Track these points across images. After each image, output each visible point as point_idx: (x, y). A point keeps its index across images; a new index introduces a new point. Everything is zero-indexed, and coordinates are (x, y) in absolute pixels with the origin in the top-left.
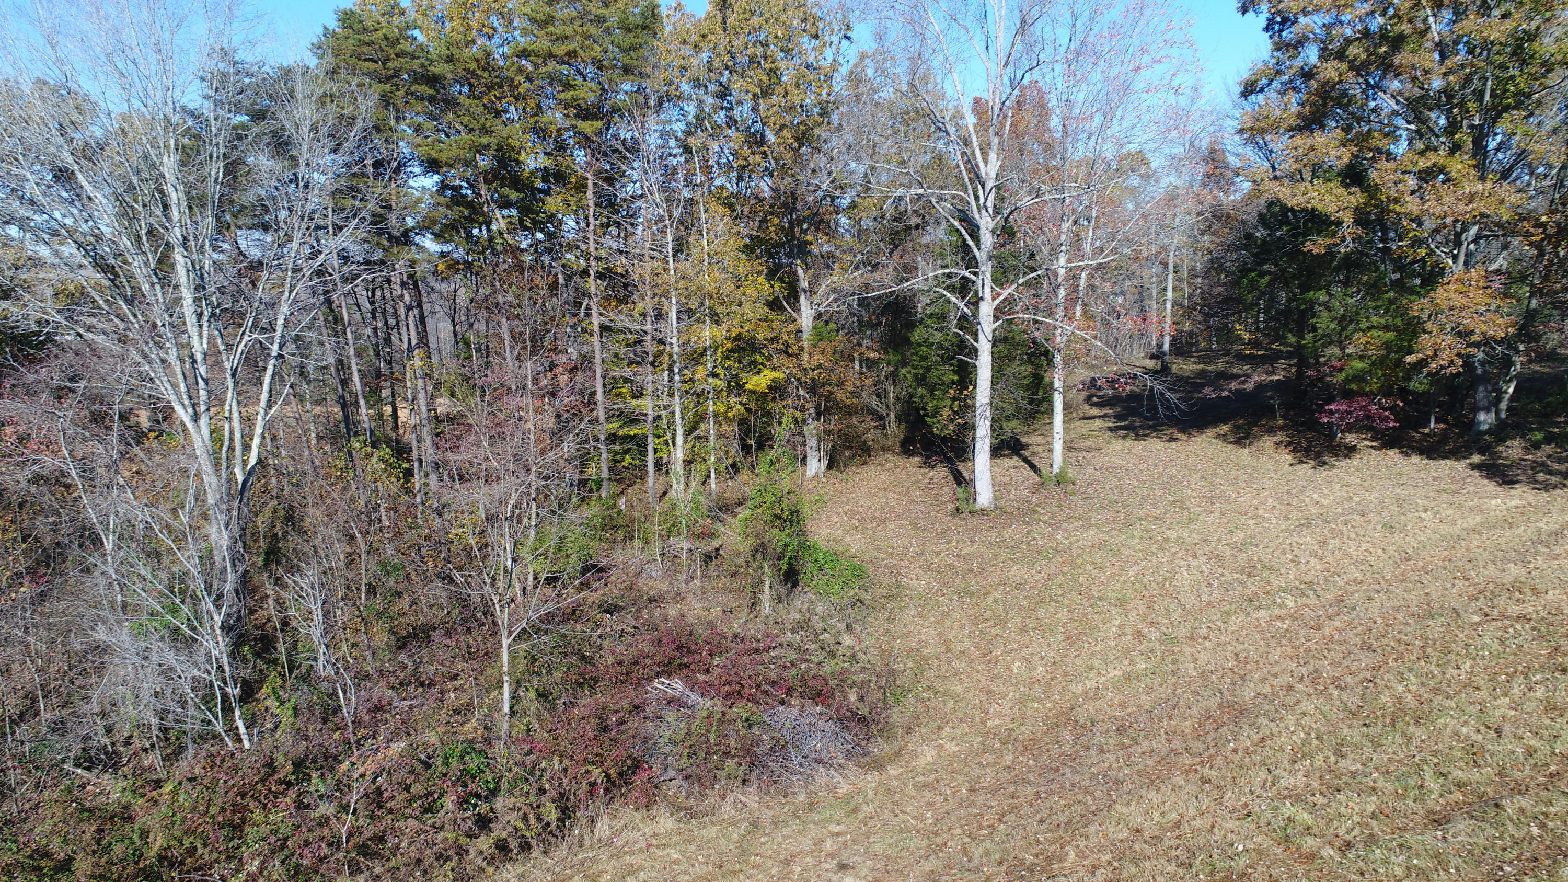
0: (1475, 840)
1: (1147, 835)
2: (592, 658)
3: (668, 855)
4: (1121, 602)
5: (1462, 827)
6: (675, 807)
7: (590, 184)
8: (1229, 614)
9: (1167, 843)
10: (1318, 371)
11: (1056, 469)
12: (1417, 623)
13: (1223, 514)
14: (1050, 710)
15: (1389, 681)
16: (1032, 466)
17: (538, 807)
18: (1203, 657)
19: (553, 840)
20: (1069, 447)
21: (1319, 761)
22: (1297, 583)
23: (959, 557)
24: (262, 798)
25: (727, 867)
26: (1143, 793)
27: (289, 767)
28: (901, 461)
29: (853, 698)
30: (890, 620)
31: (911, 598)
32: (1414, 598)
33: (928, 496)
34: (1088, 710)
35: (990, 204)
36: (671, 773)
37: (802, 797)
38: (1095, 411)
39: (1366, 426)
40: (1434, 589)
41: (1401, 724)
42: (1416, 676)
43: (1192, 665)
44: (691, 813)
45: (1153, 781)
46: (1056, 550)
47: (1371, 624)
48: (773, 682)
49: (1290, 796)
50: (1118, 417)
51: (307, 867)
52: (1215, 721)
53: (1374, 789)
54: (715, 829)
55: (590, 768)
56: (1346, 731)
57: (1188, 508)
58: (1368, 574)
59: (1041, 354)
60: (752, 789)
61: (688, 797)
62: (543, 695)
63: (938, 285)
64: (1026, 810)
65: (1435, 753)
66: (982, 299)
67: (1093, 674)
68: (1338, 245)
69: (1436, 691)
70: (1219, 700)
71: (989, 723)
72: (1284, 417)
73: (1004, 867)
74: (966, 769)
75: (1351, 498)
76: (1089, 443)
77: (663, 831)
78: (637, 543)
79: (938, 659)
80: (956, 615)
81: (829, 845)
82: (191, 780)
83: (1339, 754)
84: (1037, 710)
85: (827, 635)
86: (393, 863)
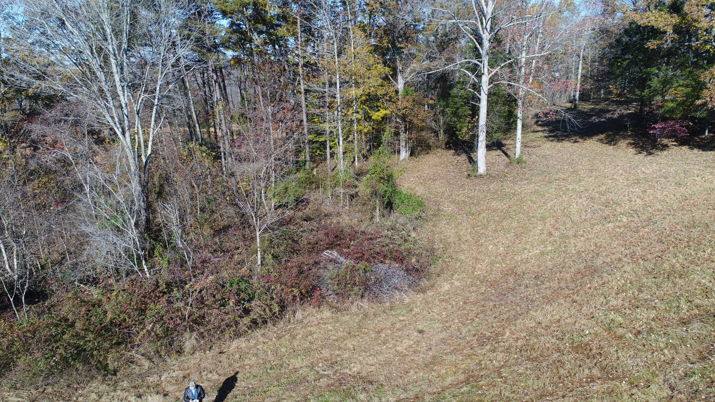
0: (702, 332)
1: (543, 325)
2: (298, 241)
3: (327, 327)
4: (543, 219)
5: (696, 326)
6: (331, 307)
7: (299, 21)
8: (594, 225)
9: (552, 329)
10: (650, 108)
11: (517, 156)
12: (686, 230)
13: (596, 177)
14: (504, 268)
15: (669, 257)
16: (506, 154)
17: (271, 305)
18: (579, 245)
19: (277, 320)
20: (524, 145)
21: (630, 293)
22: (629, 211)
23: (468, 197)
24: (153, 299)
25: (352, 333)
26: (544, 306)
27: (164, 286)
28: (445, 152)
29: (413, 260)
30: (434, 226)
31: (444, 216)
32: (687, 218)
33: (456, 169)
34: (522, 268)
35: (488, 27)
36: (330, 292)
37: (388, 304)
38: (540, 128)
39: (673, 135)
40: (697, 214)
41: (672, 278)
42: (683, 255)
43: (574, 249)
44: (338, 309)
45: (549, 301)
46: (514, 194)
47: (663, 230)
48: (378, 253)
49: (614, 310)
50: (550, 131)
51: (172, 329)
52: (582, 274)
53: (655, 307)
54: (348, 317)
55: (293, 289)
56: (645, 280)
57: (580, 175)
58: (665, 206)
59: (513, 101)
60: (365, 300)
61: (337, 302)
62: (275, 257)
63: (462, 67)
64: (489, 312)
65: (687, 291)
66: (483, 74)
67: (526, 252)
68: (663, 44)
69: (692, 262)
70: (585, 264)
71: (475, 273)
72: (631, 131)
73: (476, 337)
74: (463, 294)
75: (661, 170)
76: (534, 144)
77: (325, 317)
78: (321, 190)
79: (455, 244)
80: (464, 224)
81: (398, 326)
82: (124, 290)
83: (640, 291)
84: (498, 267)
85: (404, 232)
86: (208, 328)
